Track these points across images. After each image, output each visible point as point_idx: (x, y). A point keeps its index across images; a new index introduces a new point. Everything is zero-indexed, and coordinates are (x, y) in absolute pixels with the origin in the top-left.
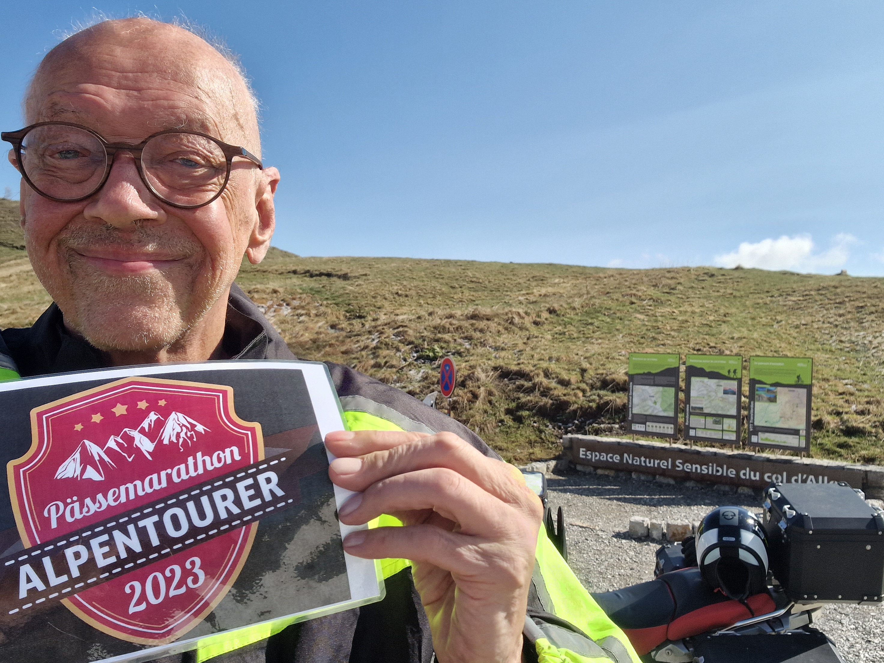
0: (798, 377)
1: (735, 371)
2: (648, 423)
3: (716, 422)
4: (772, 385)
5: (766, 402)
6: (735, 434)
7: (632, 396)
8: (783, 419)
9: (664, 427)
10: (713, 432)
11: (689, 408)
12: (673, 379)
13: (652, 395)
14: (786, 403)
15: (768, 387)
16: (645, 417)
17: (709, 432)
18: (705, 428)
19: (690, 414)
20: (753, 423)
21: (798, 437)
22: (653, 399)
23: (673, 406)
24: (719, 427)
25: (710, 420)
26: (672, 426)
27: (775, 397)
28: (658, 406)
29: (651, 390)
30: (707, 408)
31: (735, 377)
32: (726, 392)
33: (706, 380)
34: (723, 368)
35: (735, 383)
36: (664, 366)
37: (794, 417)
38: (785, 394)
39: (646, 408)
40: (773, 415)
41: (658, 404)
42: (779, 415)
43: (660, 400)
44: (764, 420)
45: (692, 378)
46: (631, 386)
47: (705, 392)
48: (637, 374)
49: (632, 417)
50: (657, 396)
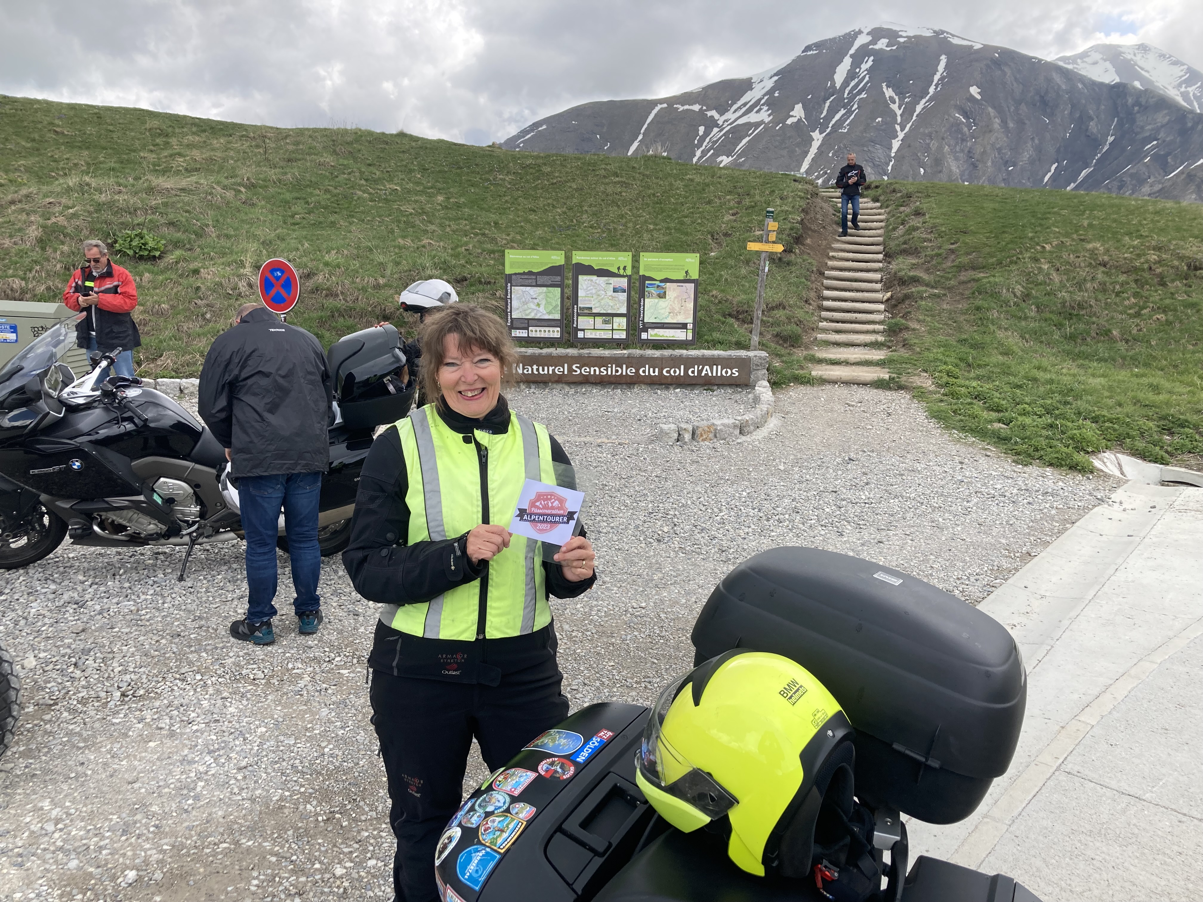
0: (687, 272)
1: (625, 268)
2: (530, 328)
3: (605, 322)
4: (661, 281)
5: (655, 298)
6: (625, 333)
7: (511, 299)
8: (671, 314)
9: (549, 331)
10: (602, 332)
11: (577, 309)
12: (558, 278)
13: (534, 296)
14: (675, 298)
15: (657, 283)
16: (526, 321)
17: (598, 332)
18: (594, 329)
19: (578, 315)
20: (643, 320)
21: (685, 330)
22: (535, 301)
23: (559, 308)
24: (609, 326)
25: (599, 320)
26: (559, 329)
27: (665, 293)
28: (542, 309)
29: (532, 291)
30: (595, 308)
31: (625, 274)
32: (615, 290)
33: (594, 278)
34: (612, 265)
35: (626, 280)
36: (547, 264)
37: (682, 312)
38: (674, 290)
39: (527, 312)
40: (662, 311)
41: (542, 307)
42: (668, 310)
43: (543, 303)
44: (654, 316)
45: (580, 277)
46: (509, 288)
47: (594, 291)
48: (515, 274)
49: (512, 322)
50: (540, 298)
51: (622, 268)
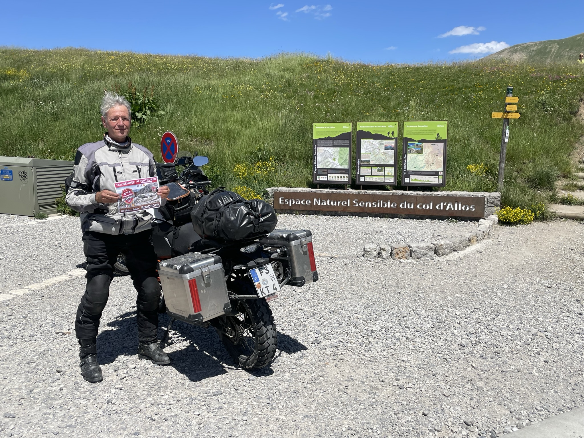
0: (438, 135)
1: (393, 133)
2: (329, 175)
3: (379, 171)
4: (419, 141)
5: (415, 154)
6: (393, 178)
7: (317, 155)
8: (427, 165)
9: (341, 177)
10: (377, 178)
11: (360, 162)
12: (347, 141)
13: (332, 154)
14: (429, 153)
15: (416, 143)
16: (326, 170)
17: (374, 178)
18: (372, 175)
19: (361, 166)
20: (406, 169)
21: (437, 176)
22: (333, 157)
23: (348, 161)
24: (382, 174)
25: (375, 169)
26: (347, 175)
27: (422, 150)
28: (336, 162)
29: (330, 150)
30: (372, 161)
31: (393, 137)
32: (386, 149)
33: (372, 140)
34: (384, 131)
35: (393, 141)
36: (340, 132)
37: (435, 163)
38: (428, 147)
39: (327, 164)
40: (420, 163)
41: (337, 160)
42: (424, 162)
43: (338, 157)
44: (414, 167)
45: (362, 140)
46: (315, 148)
47: (371, 149)
48: (320, 139)
49: (317, 171)
50: (335, 154)
51: (391, 133)
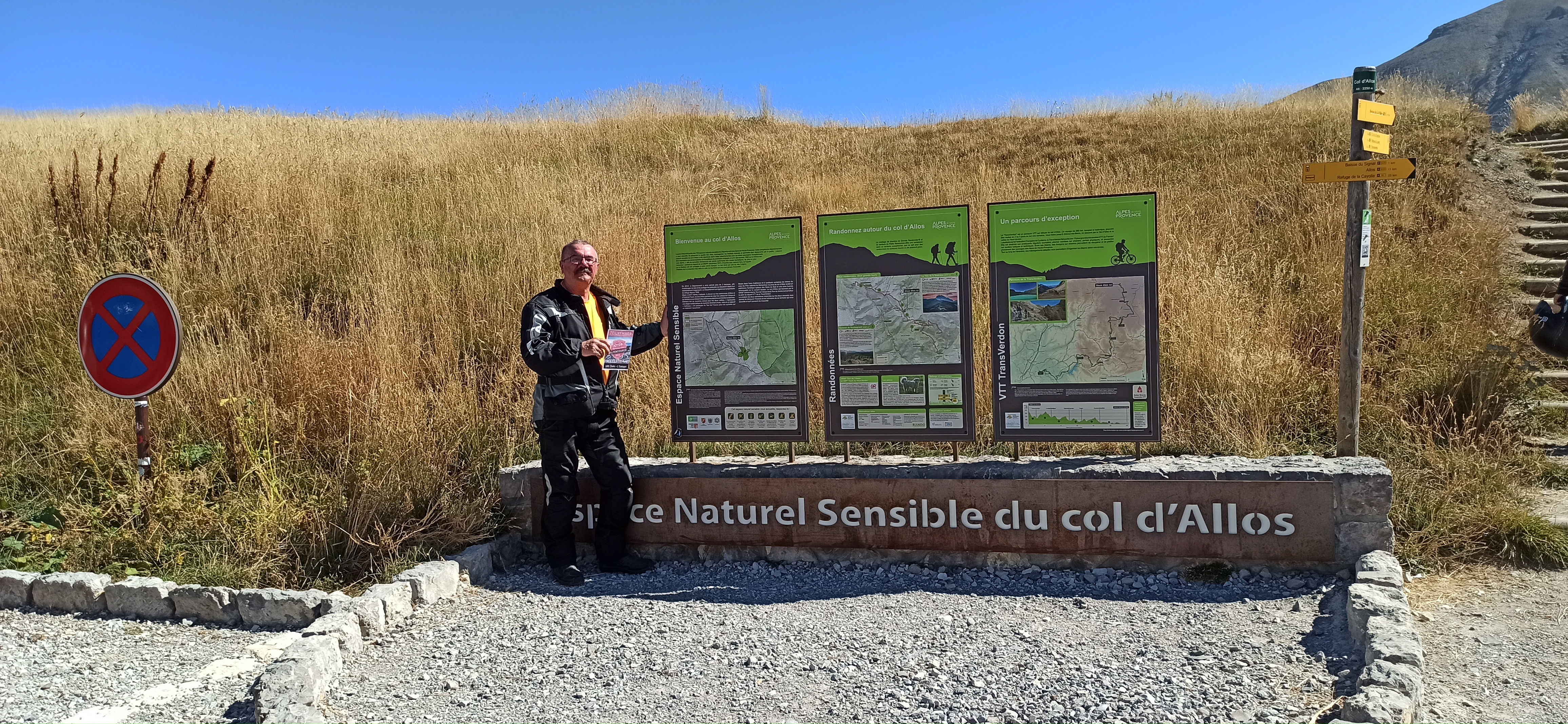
2: (728, 410)
3: (908, 388)
4: (1050, 275)
5: (1039, 320)
6: (960, 414)
7: (681, 341)
8: (1085, 361)
9: (771, 416)
10: (901, 414)
11: (836, 359)
12: (787, 286)
13: (734, 333)
14: (1092, 317)
15: (1040, 280)
16: (718, 394)
17: (891, 414)
18: (881, 406)
19: (839, 373)
20: (1007, 380)
21: (1128, 404)
22: (738, 344)
24: (918, 399)
25: (891, 382)
26: (794, 409)
27: (1063, 305)
28: (752, 362)
29: (728, 320)
30: (881, 353)
31: (952, 264)
32: (929, 306)
33: (875, 279)
34: (918, 243)
35: (955, 278)
36: (758, 253)
37: (1115, 354)
38: (1087, 296)
39: (720, 371)
40: (1058, 355)
41: (752, 356)
42: (1073, 351)
43: (756, 346)
44: (1035, 370)
45: (839, 279)
47: (875, 312)
48: (689, 282)
49: (685, 397)
50: (746, 335)
